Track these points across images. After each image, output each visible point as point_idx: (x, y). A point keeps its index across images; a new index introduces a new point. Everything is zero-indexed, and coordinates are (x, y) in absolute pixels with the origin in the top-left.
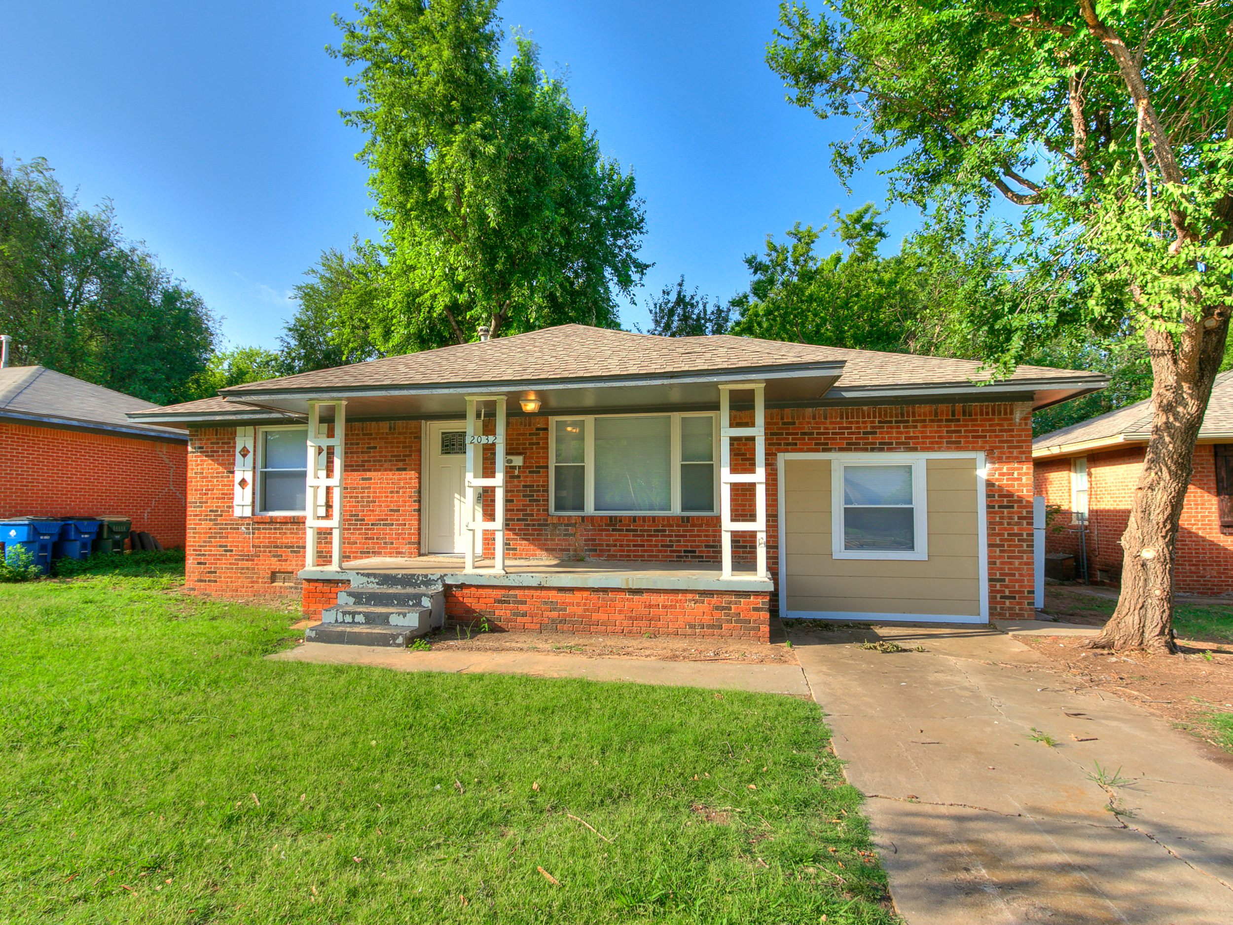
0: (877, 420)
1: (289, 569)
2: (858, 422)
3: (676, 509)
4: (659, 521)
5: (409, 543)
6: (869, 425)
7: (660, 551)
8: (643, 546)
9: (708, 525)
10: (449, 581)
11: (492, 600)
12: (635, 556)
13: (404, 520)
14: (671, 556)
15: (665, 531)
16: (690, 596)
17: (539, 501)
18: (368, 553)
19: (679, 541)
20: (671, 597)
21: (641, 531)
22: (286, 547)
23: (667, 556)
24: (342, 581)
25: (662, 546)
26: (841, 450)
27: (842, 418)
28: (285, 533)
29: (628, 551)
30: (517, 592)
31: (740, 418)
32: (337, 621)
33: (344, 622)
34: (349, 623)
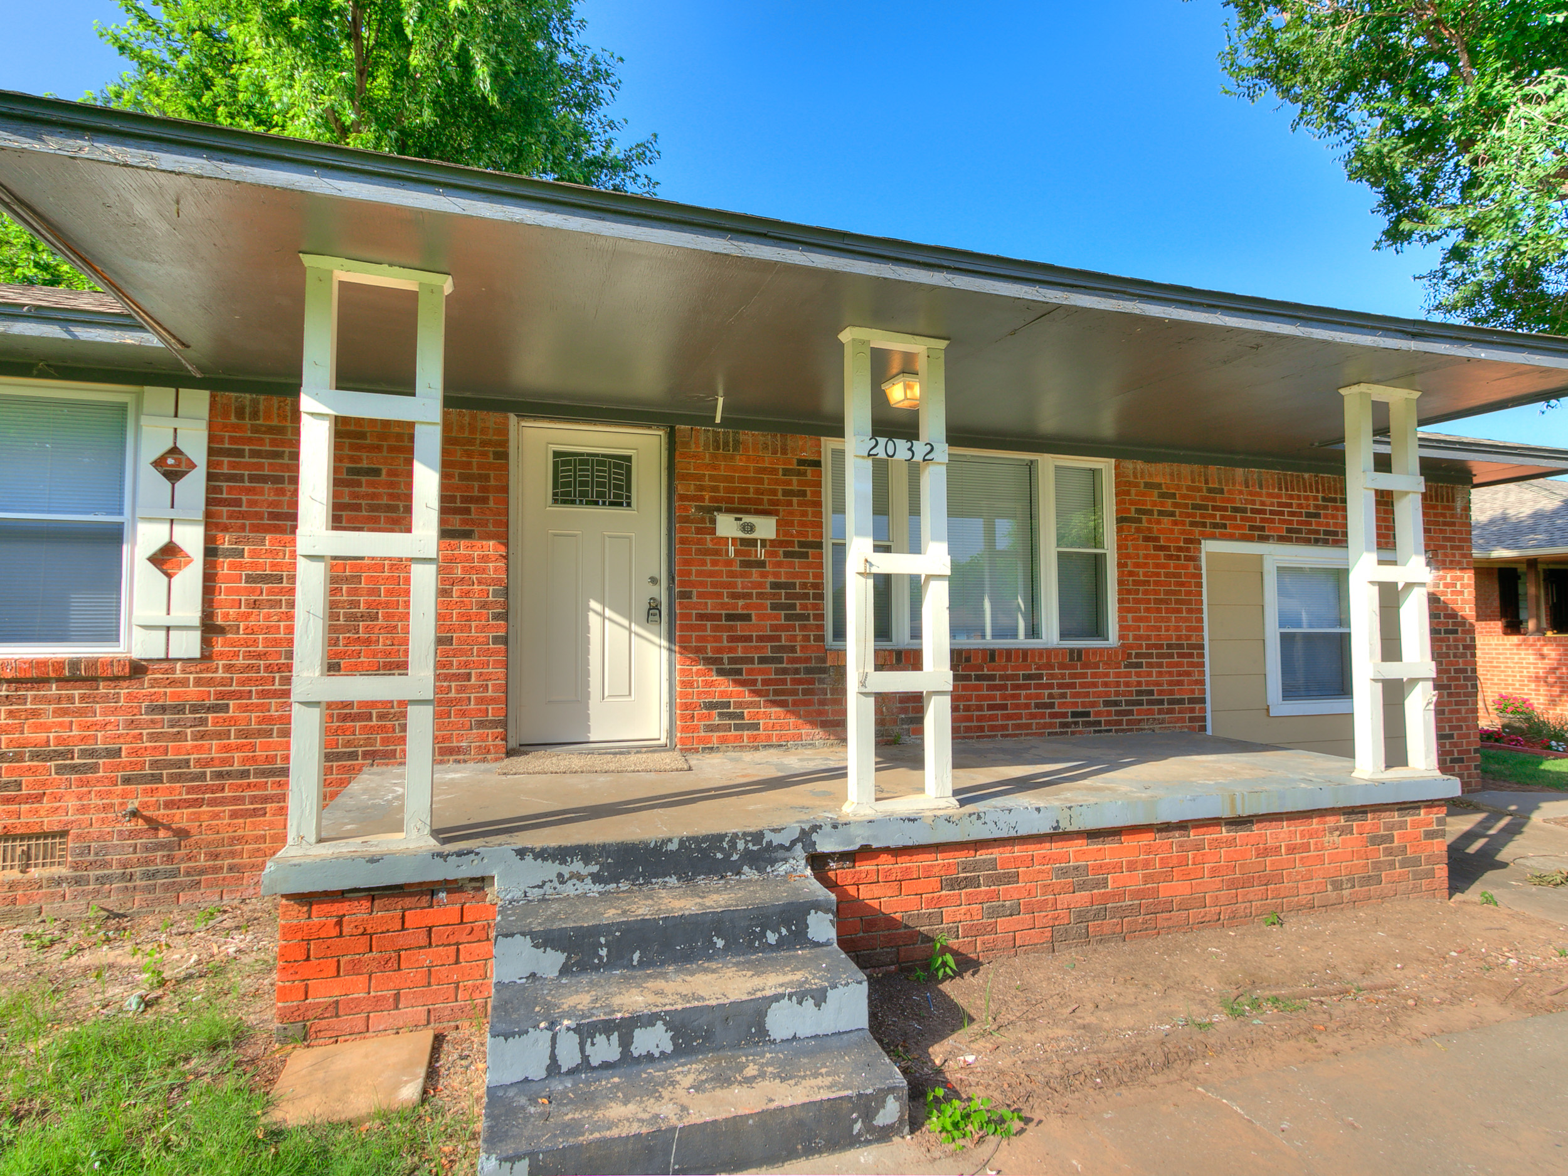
0: (1320, 495)
1: (50, 823)
2: (1299, 497)
3: (1051, 635)
4: (1033, 657)
5: (481, 724)
6: (1312, 503)
7: (1033, 716)
8: (1004, 707)
9: (1107, 665)
10: (825, 845)
12: (993, 728)
13: (466, 665)
14: (1051, 725)
15: (1040, 677)
16: (1331, 821)
17: (807, 618)
18: (353, 756)
19: (1064, 695)
20: (1300, 827)
21: (1002, 678)
22: (35, 756)
23: (1045, 726)
24: (453, 886)
25: (1037, 706)
26: (1282, 539)
27: (1280, 489)
28: (35, 713)
29: (980, 719)
30: (995, 853)
31: (1150, 475)
32: (553, 1068)
33: (585, 1064)
34: (606, 1066)
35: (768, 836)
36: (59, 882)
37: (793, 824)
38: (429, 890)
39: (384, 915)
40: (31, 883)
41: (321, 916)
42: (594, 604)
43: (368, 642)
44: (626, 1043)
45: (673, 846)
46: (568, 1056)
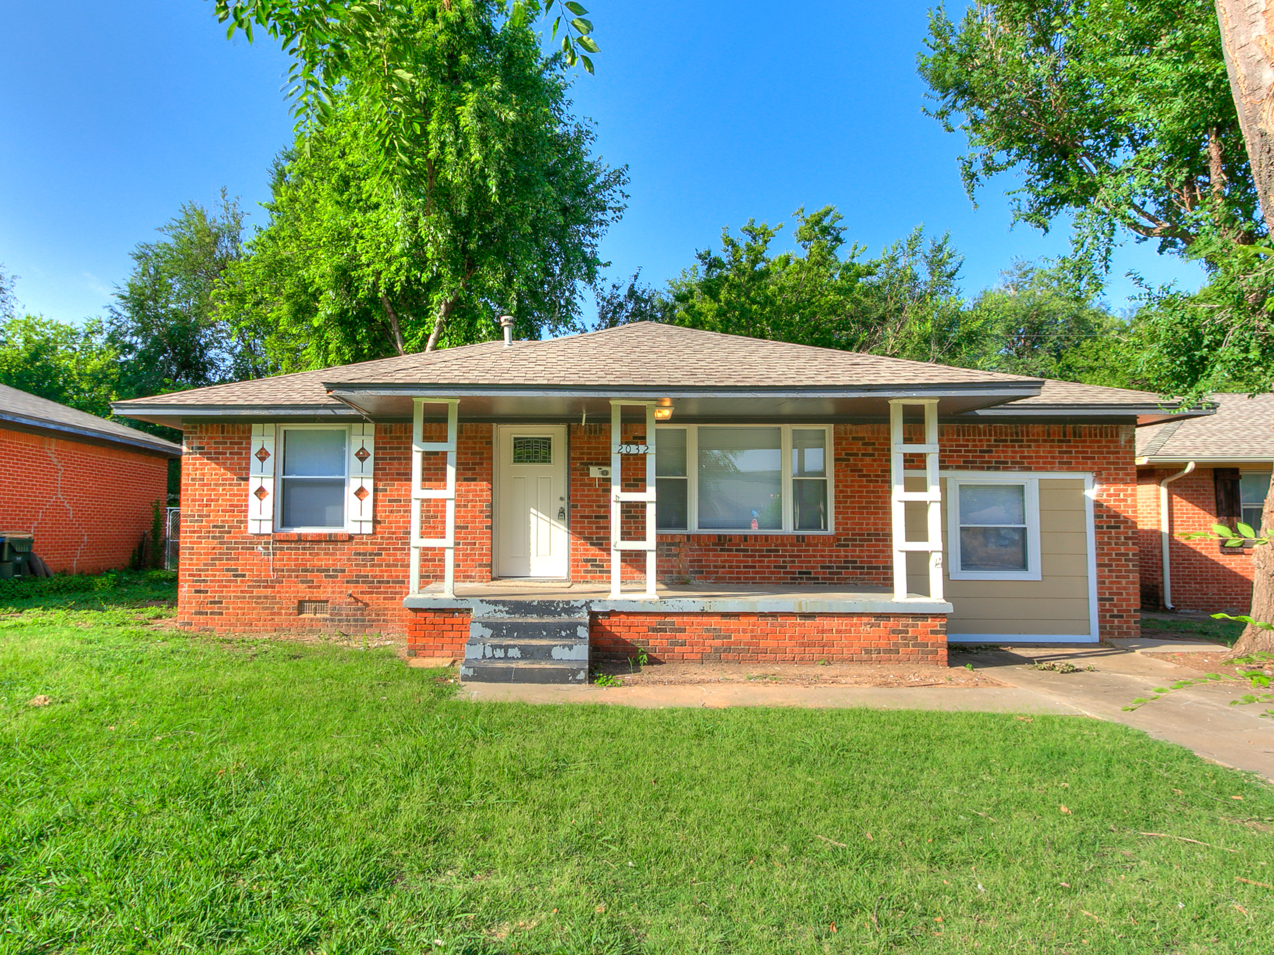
0: (993, 438)
1: (323, 597)
2: (974, 440)
3: (788, 527)
4: (772, 539)
5: (480, 565)
6: (985, 444)
7: (772, 573)
8: (754, 567)
9: (824, 545)
10: (595, 608)
11: (646, 629)
12: (746, 578)
13: (474, 538)
14: (784, 578)
15: (778, 551)
16: (865, 620)
17: (638, 517)
18: (428, 577)
19: (793, 562)
20: (846, 621)
21: (752, 551)
22: (318, 571)
23: (780, 578)
24: (459, 611)
25: (775, 567)
26: (957, 467)
27: (959, 436)
28: (318, 554)
29: (738, 573)
30: (674, 619)
31: (857, 432)
32: (484, 656)
33: (493, 657)
34: (499, 658)
35: (572, 603)
36: (326, 620)
37: (583, 599)
38: (452, 611)
39: (438, 619)
40: (318, 620)
41: (420, 617)
42: (532, 510)
43: (434, 528)
44: (506, 652)
45: (535, 603)
46: (489, 654)
